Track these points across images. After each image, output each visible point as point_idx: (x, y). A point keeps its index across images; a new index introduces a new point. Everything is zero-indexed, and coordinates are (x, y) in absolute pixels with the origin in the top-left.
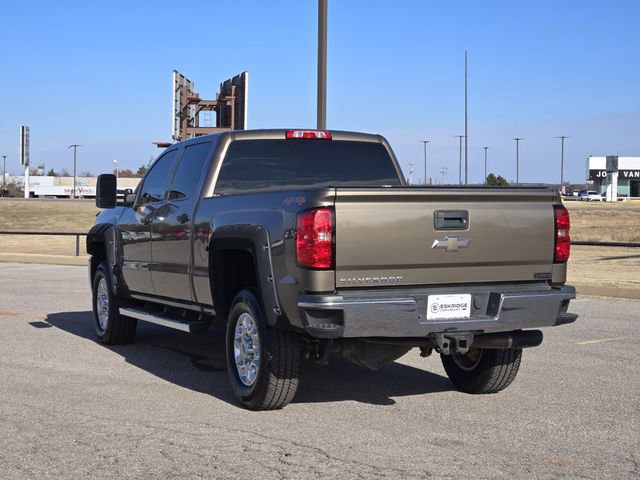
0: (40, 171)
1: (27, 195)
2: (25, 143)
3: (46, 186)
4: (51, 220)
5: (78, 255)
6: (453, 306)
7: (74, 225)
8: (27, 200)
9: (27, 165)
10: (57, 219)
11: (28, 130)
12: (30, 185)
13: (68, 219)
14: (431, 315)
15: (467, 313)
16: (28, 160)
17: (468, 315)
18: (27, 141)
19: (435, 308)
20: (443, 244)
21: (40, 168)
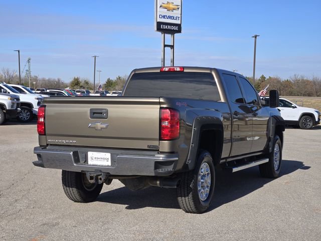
6: (101, 158)
14: (90, 162)
15: (109, 163)
17: (110, 164)
19: (92, 159)
20: (93, 126)
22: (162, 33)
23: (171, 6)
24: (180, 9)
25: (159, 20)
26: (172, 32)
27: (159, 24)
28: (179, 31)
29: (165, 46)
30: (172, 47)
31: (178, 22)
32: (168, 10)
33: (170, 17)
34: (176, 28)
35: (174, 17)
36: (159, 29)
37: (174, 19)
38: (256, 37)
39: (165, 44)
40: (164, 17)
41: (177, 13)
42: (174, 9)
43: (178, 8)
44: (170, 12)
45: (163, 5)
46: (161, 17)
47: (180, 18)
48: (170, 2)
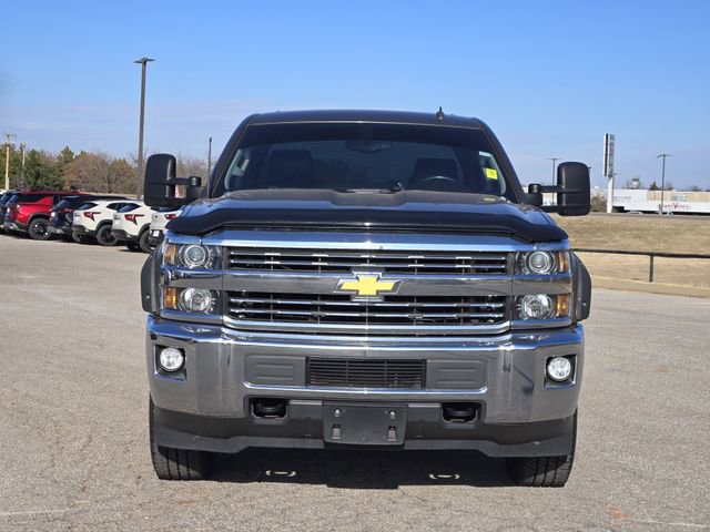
0: (635, 183)
1: (609, 210)
2: (609, 153)
3: (638, 200)
4: (617, 237)
5: (651, 280)
7: (642, 243)
8: (609, 215)
9: (610, 176)
10: (623, 236)
11: (612, 138)
12: (614, 198)
13: (636, 237)
16: (612, 171)
18: (612, 150)
21: (634, 180)
38: (145, 63)
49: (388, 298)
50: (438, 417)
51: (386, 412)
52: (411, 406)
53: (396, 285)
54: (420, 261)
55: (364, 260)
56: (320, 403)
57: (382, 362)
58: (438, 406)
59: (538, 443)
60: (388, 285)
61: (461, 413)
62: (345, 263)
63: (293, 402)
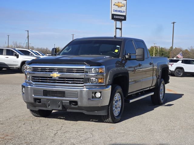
22: (115, 21)
23: (120, 4)
24: (126, 6)
25: (113, 13)
26: (121, 20)
27: (113, 15)
28: (125, 20)
29: (116, 28)
30: (121, 29)
31: (124, 14)
32: (119, 7)
33: (119, 11)
34: (123, 18)
35: (122, 11)
36: (113, 18)
37: (122, 12)
38: (174, 23)
39: (117, 27)
40: (116, 11)
41: (123, 9)
42: (122, 6)
43: (124, 6)
44: (120, 8)
45: (116, 4)
46: (114, 11)
47: (125, 12)
48: (120, 2)
49: (59, 78)
50: (68, 104)
51: (58, 102)
52: (63, 101)
53: (60, 75)
54: (66, 70)
55: (55, 70)
56: (46, 100)
57: (57, 91)
58: (68, 102)
59: (96, 112)
60: (59, 75)
61: (74, 103)
62: (52, 70)
63: (41, 100)
